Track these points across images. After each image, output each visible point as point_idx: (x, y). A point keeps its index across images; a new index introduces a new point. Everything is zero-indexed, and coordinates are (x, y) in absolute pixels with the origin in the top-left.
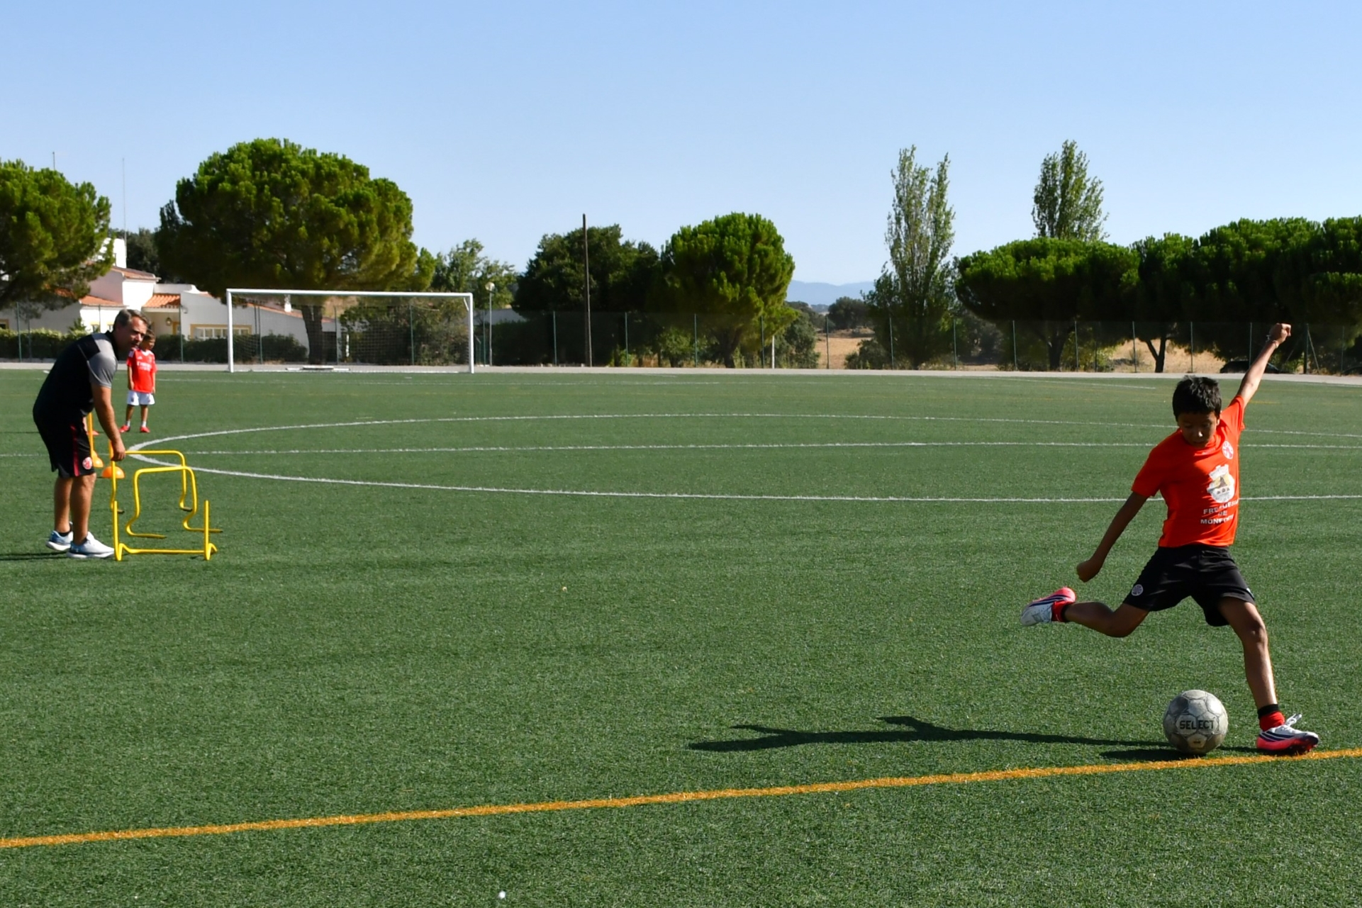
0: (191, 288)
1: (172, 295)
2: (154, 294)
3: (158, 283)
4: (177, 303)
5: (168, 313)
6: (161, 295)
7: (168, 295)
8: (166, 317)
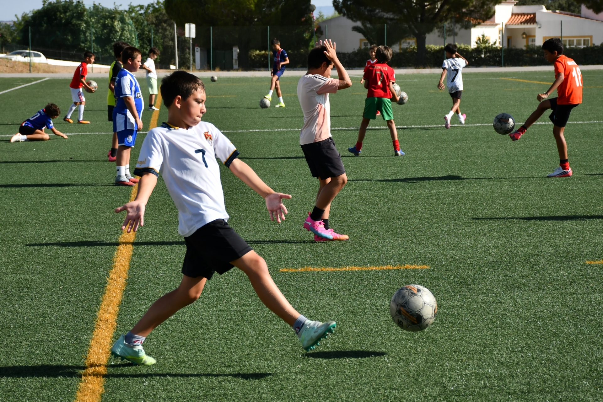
0: (542, 8)
1: (527, 14)
2: (513, 14)
3: (515, 5)
4: (532, 20)
5: (524, 29)
6: (518, 14)
7: (524, 14)
8: (523, 32)
